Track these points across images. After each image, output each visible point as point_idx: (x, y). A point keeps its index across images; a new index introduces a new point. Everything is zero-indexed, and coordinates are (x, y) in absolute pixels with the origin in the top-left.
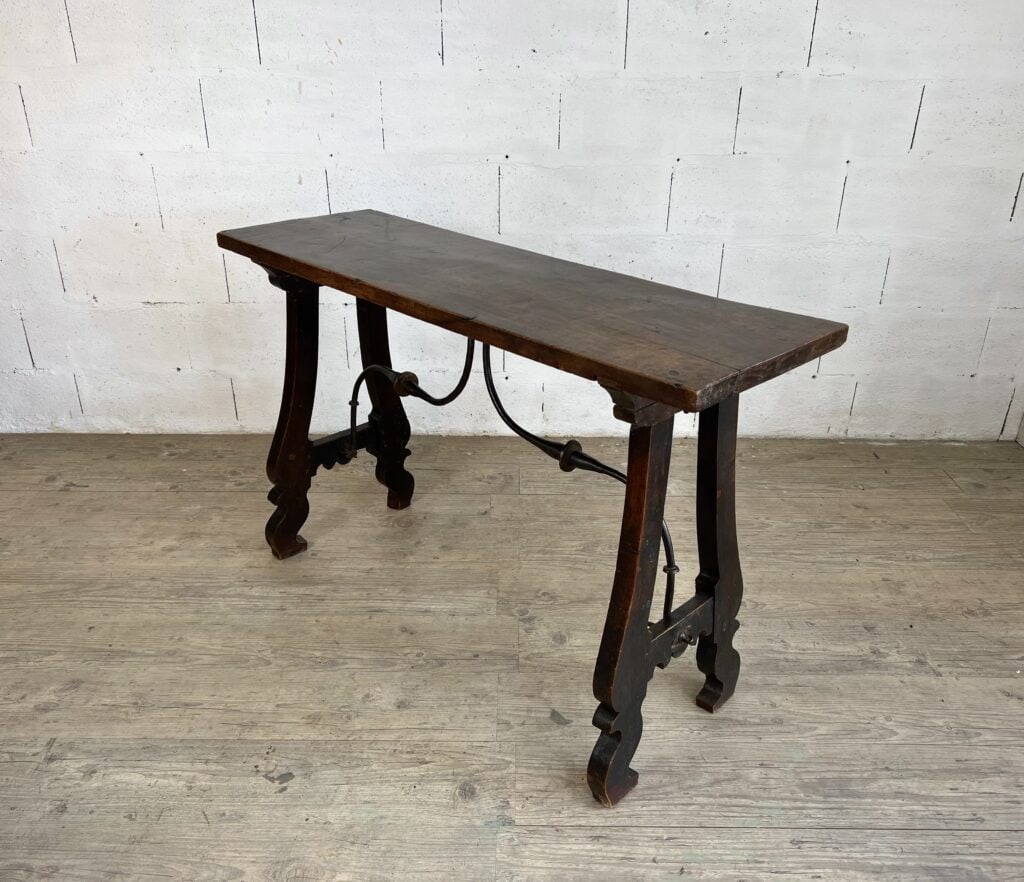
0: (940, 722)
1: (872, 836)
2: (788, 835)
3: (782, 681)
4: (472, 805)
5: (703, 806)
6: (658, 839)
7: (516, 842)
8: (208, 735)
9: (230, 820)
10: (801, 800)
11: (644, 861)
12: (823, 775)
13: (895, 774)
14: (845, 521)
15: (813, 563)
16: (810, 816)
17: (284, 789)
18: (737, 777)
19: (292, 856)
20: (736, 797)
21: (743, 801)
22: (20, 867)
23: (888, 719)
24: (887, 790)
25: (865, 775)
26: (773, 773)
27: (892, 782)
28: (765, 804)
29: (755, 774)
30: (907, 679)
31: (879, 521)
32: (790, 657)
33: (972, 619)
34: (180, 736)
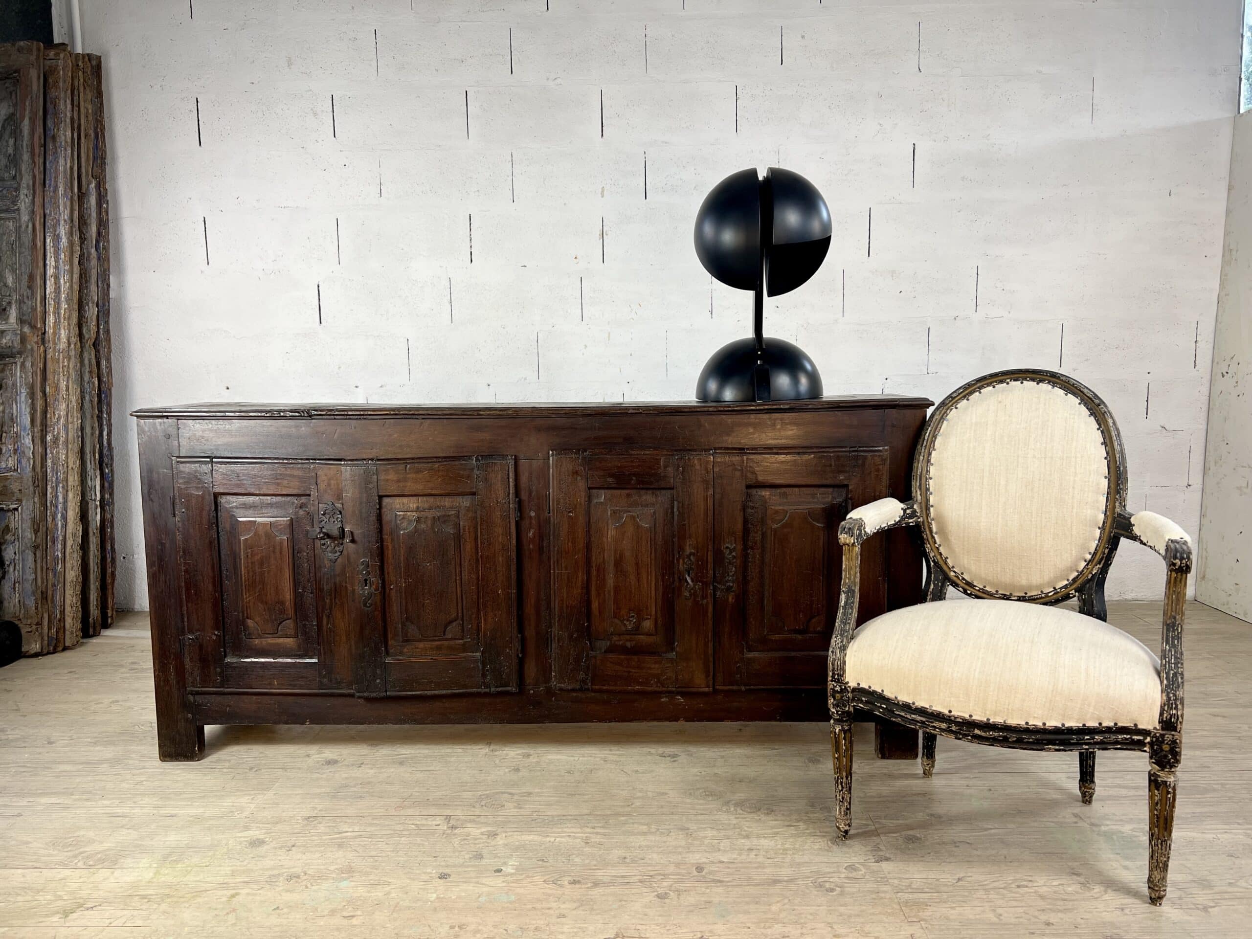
17: (675, 761)
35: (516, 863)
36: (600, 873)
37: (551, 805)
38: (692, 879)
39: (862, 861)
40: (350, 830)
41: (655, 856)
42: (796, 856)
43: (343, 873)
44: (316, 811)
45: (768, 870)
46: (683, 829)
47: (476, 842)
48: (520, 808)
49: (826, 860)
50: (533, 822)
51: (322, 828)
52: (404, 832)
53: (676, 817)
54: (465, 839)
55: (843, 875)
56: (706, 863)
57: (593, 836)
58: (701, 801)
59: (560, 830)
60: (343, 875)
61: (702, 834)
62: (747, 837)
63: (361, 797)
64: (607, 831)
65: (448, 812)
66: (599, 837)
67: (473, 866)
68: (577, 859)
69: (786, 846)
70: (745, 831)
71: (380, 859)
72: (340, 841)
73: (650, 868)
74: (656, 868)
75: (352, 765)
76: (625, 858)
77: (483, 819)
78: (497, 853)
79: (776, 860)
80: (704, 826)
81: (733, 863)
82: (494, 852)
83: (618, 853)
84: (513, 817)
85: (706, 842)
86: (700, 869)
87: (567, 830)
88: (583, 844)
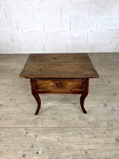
4: (107, 108)
7: (117, 113)
8: (60, 97)
9: (69, 110)
17: (75, 106)
19: (82, 116)
22: (39, 118)
34: (55, 98)
35: (42, 150)
36: (62, 154)
37: (49, 123)
40: (3, 134)
41: (75, 146)
42: (108, 146)
45: (103, 153)
46: (80, 134)
47: (32, 139)
48: (42, 125)
49: (116, 149)
50: (46, 131)
52: (16, 135)
53: (78, 129)
54: (30, 138)
58: (83, 122)
59: (52, 134)
61: (85, 136)
62: (96, 138)
63: (7, 119)
64: (63, 135)
65: (26, 126)
66: (61, 137)
67: (31, 150)
68: (56, 148)
69: (106, 142)
70: (95, 135)
71: (9, 147)
74: (76, 152)
75: (6, 106)
76: (68, 147)
78: (37, 145)
79: (104, 148)
80: (85, 133)
81: (94, 150)
82: (37, 144)
83: (66, 145)
84: (41, 128)
85: (86, 139)
86: (86, 153)
87: (53, 134)
88: (57, 140)
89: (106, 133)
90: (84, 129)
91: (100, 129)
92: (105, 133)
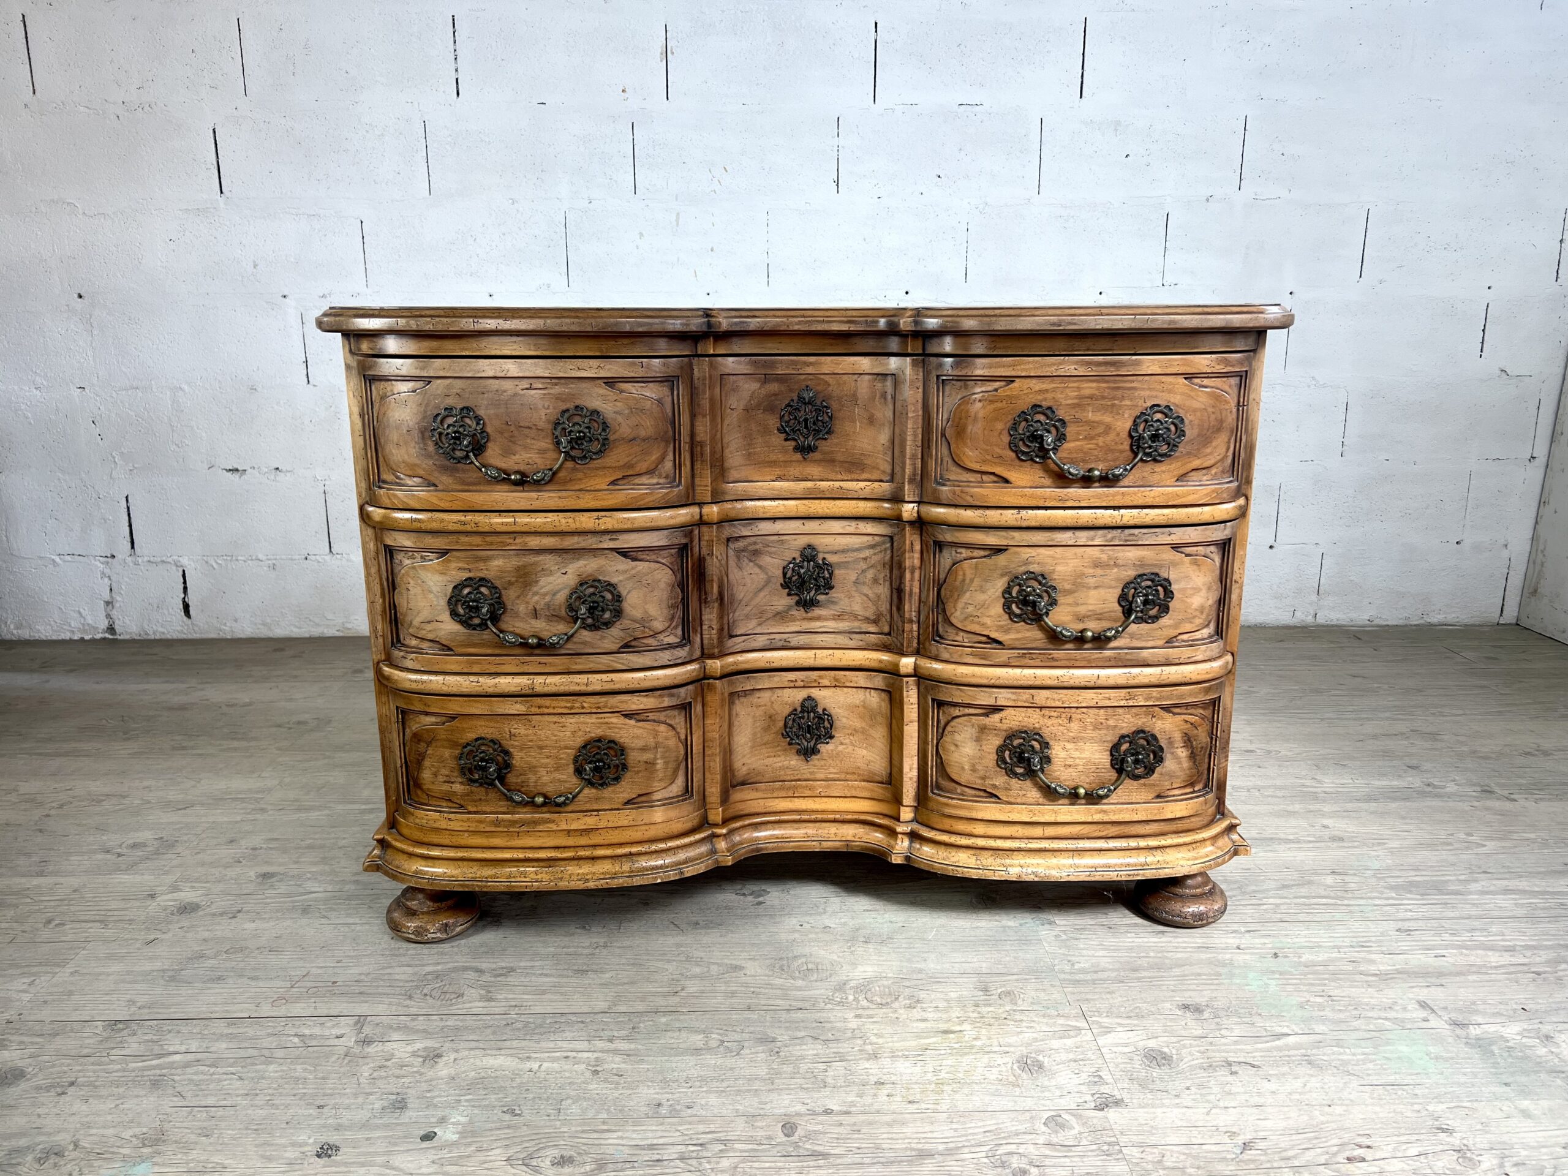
0: (1532, 836)
1: (1492, 923)
2: (1393, 925)
3: (1327, 808)
5: (1277, 905)
6: (1234, 932)
10: (1393, 898)
11: (1227, 948)
12: (1410, 879)
13: (1495, 876)
14: (1343, 687)
15: (1322, 720)
16: (1410, 911)
17: (760, 903)
18: (1310, 883)
20: (1314, 897)
21: (1324, 901)
23: (1468, 834)
24: (1492, 888)
25: (1462, 877)
26: (1347, 879)
27: (1494, 882)
28: (1351, 903)
29: (1329, 880)
30: (1476, 804)
31: (1386, 687)
32: (1327, 790)
33: (1531, 758)
35: (462, 1119)
36: (613, 1138)
37: (544, 993)
38: (774, 1152)
39: (1074, 1106)
40: (183, 1048)
41: (713, 1099)
42: (957, 1097)
43: (144, 1145)
44: (133, 1009)
45: (908, 1130)
46: (765, 1040)
47: (403, 1072)
48: (491, 1000)
49: (1010, 1106)
50: (508, 1029)
51: (133, 1046)
52: (279, 1053)
53: (754, 1016)
54: (381, 1067)
55: (1041, 1140)
56: (798, 1114)
57: (608, 1057)
58: (800, 983)
59: (552, 1045)
60: (145, 1150)
61: (797, 1051)
63: (219, 978)
64: (632, 1046)
65: (363, 1009)
66: (618, 1059)
67: (386, 1126)
68: (575, 1109)
69: (943, 1075)
70: (871, 1044)
71: (220, 1112)
72: (158, 1072)
73: (701, 1128)
74: (712, 1127)
75: (221, 914)
76: (659, 1105)
77: (421, 1023)
78: (434, 1097)
79: (924, 1106)
80: (802, 1034)
81: (847, 1113)
82: (428, 1095)
83: (649, 1093)
84: (474, 1018)
85: (803, 1067)
86: (789, 1128)
87: (565, 1045)
88: (588, 1074)
89: (952, 1036)
90: (800, 1015)
91: (916, 1013)
92: (945, 1032)
